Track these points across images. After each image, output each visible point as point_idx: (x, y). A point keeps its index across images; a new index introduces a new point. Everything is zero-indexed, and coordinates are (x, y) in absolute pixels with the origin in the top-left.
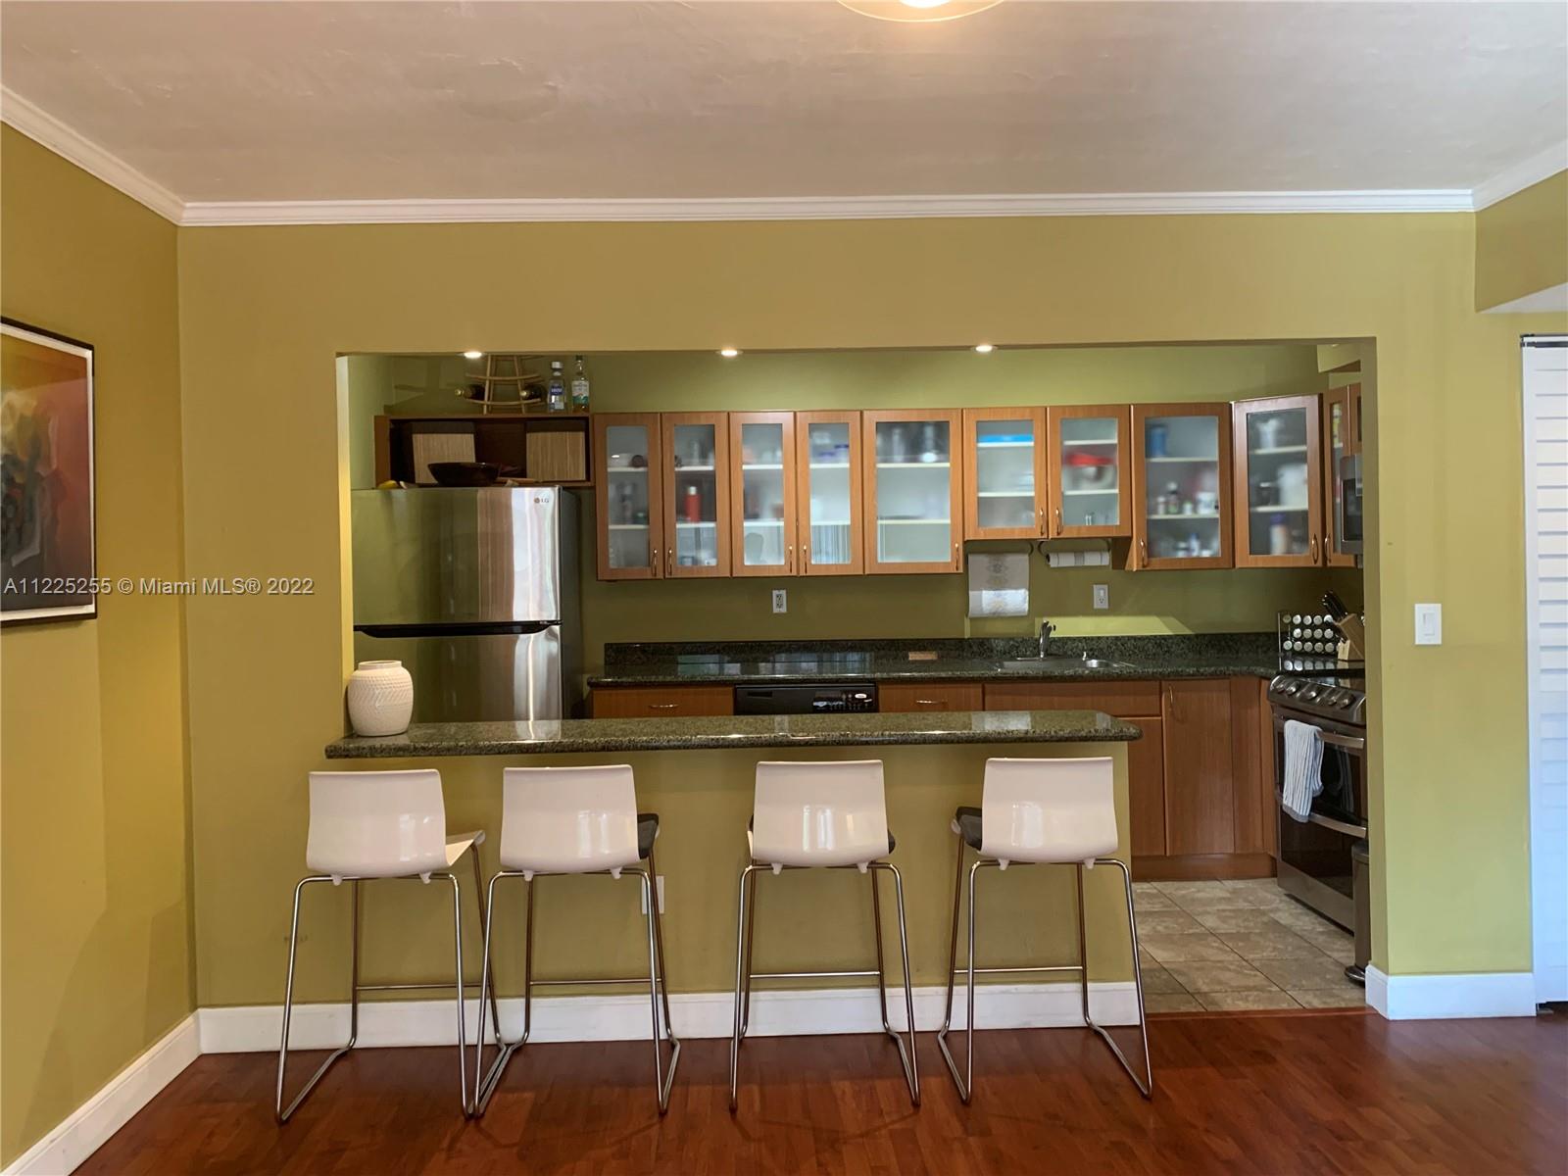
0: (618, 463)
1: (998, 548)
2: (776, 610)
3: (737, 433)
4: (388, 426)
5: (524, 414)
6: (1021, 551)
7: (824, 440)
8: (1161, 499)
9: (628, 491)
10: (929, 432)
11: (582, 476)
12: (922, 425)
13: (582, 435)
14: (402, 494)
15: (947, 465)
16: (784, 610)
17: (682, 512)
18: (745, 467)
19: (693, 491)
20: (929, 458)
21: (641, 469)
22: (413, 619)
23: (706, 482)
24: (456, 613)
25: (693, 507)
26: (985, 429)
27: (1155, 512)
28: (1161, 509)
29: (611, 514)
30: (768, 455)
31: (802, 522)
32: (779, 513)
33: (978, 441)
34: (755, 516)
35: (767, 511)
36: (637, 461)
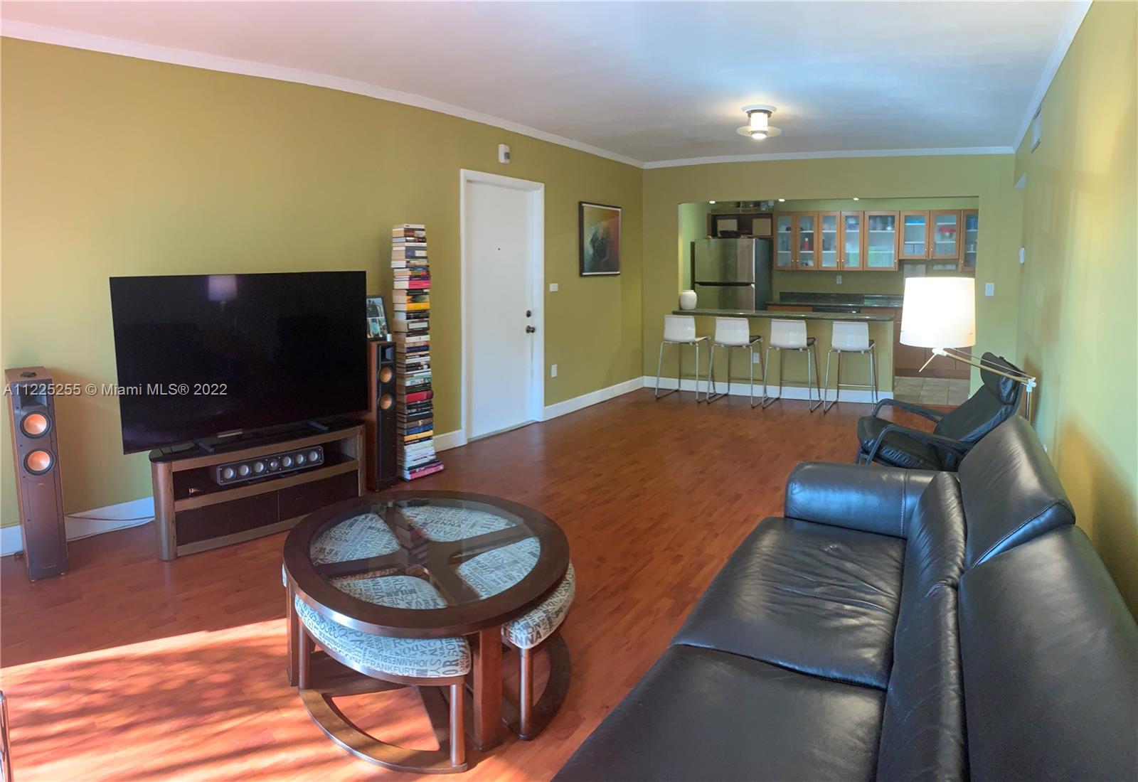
0: (782, 230)
1: (914, 262)
2: (838, 282)
3: (821, 220)
4: (711, 216)
5: (753, 213)
6: (922, 264)
7: (852, 222)
8: (972, 245)
9: (785, 239)
10: (890, 219)
11: (770, 234)
12: (887, 216)
13: (770, 220)
14: (713, 241)
15: (894, 231)
16: (841, 282)
17: (802, 248)
18: (824, 231)
19: (807, 240)
20: (889, 228)
21: (789, 232)
22: (717, 280)
23: (810, 236)
24: (731, 280)
25: (807, 246)
26: (907, 219)
27: (970, 250)
28: (972, 248)
29: (779, 248)
30: (832, 227)
31: (842, 250)
32: (835, 248)
33: (905, 222)
34: (828, 249)
35: (832, 247)
36: (788, 229)
